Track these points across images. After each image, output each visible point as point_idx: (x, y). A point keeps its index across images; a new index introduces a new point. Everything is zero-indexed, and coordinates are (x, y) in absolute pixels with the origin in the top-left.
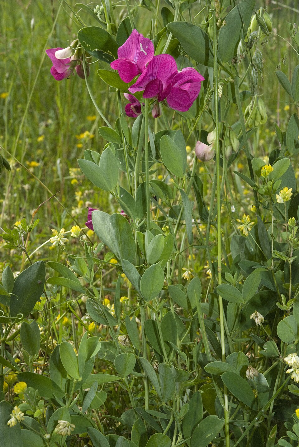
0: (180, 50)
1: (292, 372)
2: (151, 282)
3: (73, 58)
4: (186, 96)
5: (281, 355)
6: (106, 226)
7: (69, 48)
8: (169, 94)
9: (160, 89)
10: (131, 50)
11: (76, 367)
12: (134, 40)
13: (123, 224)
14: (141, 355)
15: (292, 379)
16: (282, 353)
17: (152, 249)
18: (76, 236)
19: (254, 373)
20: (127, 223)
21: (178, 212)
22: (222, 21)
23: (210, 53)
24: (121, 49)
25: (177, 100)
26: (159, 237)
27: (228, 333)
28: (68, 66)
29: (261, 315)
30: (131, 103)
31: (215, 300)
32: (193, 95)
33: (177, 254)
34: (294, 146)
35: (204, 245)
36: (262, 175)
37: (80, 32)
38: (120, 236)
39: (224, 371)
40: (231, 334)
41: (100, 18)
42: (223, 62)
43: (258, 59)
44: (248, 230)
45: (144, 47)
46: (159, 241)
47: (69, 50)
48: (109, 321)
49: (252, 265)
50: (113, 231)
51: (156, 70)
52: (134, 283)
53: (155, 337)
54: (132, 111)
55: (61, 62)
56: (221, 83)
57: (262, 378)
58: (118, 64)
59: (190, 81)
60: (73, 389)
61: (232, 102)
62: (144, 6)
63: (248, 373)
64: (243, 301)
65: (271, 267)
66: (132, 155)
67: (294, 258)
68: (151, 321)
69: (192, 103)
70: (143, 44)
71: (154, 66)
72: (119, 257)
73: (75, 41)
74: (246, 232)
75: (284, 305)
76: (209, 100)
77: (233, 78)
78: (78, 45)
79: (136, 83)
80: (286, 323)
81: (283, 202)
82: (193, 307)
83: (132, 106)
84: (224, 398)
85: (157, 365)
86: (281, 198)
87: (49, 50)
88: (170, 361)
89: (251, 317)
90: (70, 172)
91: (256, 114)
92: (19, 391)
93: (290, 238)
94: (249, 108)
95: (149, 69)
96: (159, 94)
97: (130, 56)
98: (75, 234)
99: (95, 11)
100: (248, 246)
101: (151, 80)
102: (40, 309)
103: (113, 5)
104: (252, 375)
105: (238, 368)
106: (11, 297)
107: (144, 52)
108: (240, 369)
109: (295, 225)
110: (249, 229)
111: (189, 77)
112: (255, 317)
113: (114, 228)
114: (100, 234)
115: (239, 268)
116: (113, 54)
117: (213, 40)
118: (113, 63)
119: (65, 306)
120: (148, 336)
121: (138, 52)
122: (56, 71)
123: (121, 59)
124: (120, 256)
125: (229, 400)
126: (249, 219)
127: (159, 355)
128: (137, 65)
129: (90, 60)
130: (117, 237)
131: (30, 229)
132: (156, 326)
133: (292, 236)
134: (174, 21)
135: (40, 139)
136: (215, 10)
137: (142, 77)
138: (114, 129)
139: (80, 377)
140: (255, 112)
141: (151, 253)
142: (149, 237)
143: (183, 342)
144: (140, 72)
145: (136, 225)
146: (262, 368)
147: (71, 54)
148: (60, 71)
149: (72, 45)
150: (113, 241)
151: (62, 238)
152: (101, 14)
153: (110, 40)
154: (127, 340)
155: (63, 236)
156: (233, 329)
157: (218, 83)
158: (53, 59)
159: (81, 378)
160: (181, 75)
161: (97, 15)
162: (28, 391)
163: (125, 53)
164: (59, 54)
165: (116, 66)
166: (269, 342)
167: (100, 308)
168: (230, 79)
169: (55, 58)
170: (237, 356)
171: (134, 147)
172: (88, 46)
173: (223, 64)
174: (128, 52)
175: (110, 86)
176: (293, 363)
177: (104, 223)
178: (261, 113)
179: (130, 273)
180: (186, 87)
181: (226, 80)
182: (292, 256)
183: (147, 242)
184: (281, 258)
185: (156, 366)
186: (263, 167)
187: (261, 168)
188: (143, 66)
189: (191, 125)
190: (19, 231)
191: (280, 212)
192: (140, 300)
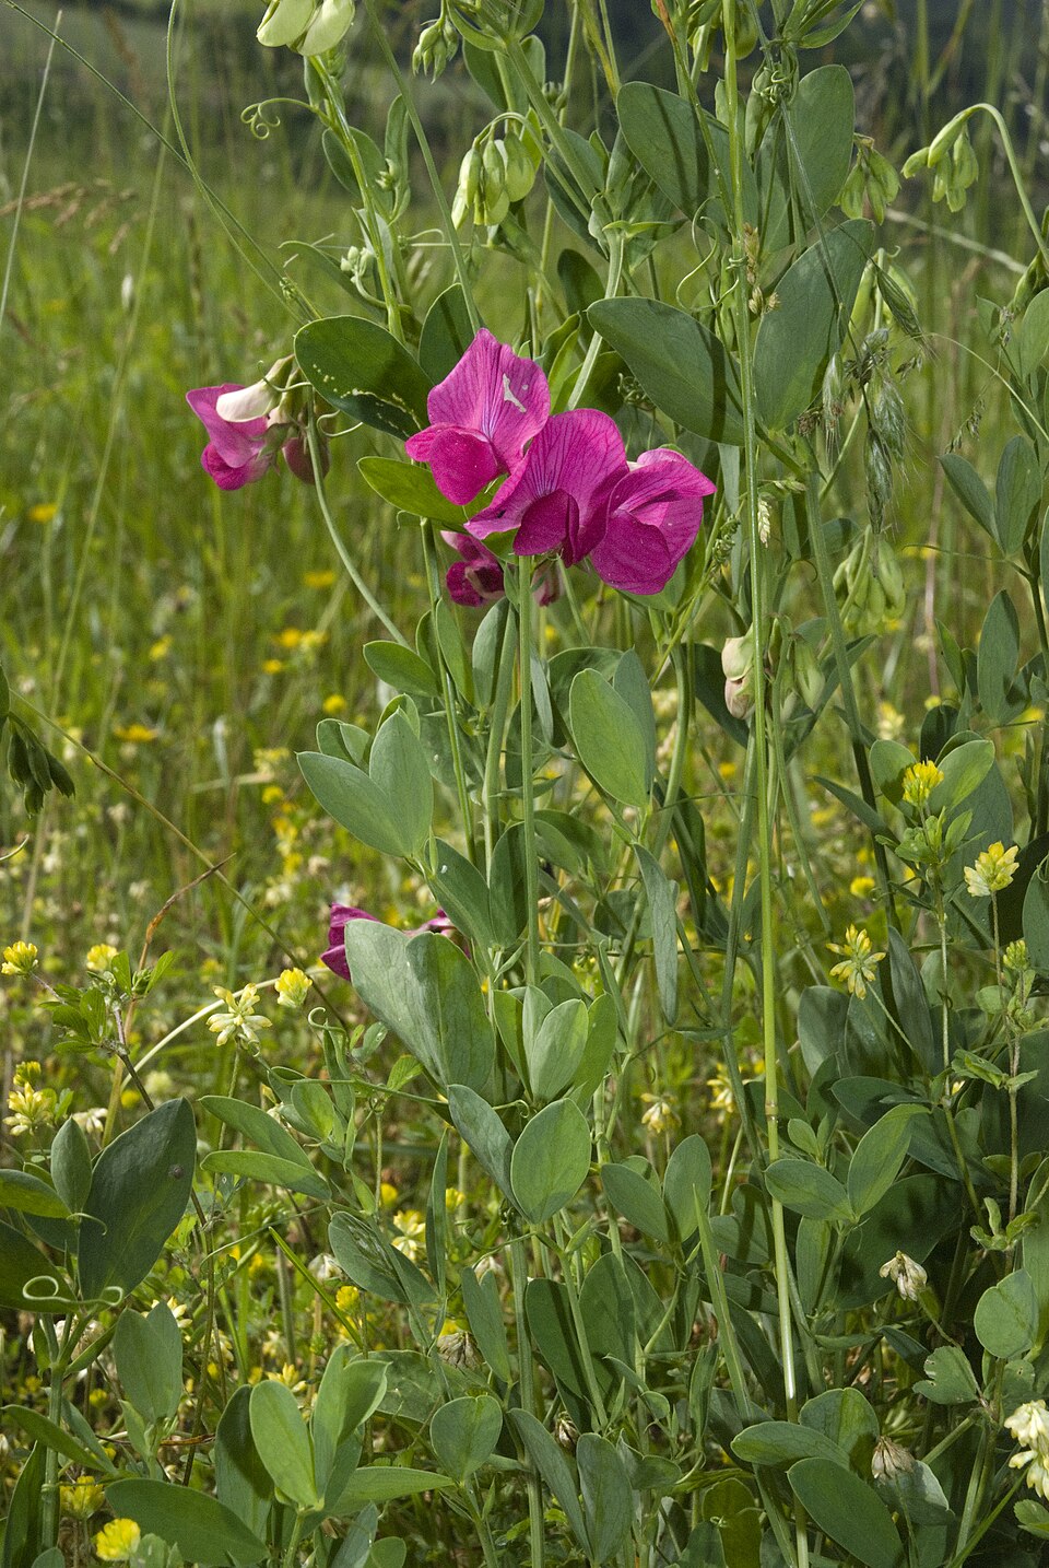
0: (623, 390)
1: (1028, 1464)
2: (547, 1158)
3: (275, 416)
4: (655, 547)
5: (986, 1395)
6: (391, 970)
7: (261, 384)
8: (600, 539)
9: (571, 525)
10: (473, 397)
11: (304, 1465)
12: (483, 363)
13: (452, 968)
14: (516, 1400)
15: (1030, 1486)
16: (987, 1390)
17: (547, 1047)
18: (292, 1003)
19: (897, 1463)
20: (465, 964)
21: (624, 914)
22: (767, 293)
23: (729, 402)
24: (440, 395)
25: (624, 558)
26: (569, 1010)
27: (802, 1320)
28: (259, 444)
29: (918, 1267)
30: (465, 561)
31: (758, 1211)
32: (678, 539)
33: (628, 1057)
34: (1002, 694)
35: (714, 1028)
36: (907, 796)
37: (301, 335)
38: (442, 1006)
39: (798, 1454)
40: (810, 1322)
41: (360, 289)
42: (769, 428)
43: (890, 417)
44: (865, 979)
45: (514, 387)
46: (569, 1022)
47: (261, 391)
48: (406, 1288)
49: (877, 1093)
50: (419, 990)
51: (554, 462)
52: (490, 1161)
53: (562, 1339)
54: (469, 587)
55: (236, 433)
56: (765, 494)
57: (924, 1478)
58: (431, 442)
59: (669, 496)
60: (295, 1537)
61: (799, 556)
62: (503, 245)
63: (877, 1461)
64: (851, 1211)
65: (943, 1099)
66: (476, 733)
67: (1026, 1078)
68: (546, 1285)
69: (674, 566)
70: (512, 377)
71: (550, 449)
72: (437, 1073)
73: (280, 362)
74: (857, 987)
75: (997, 1237)
76: (723, 551)
77: (801, 480)
78: (291, 377)
79: (491, 506)
80: (1004, 1297)
81: (988, 893)
82: (685, 1235)
83: (468, 570)
84: (794, 1541)
85: (568, 1427)
86: (979, 879)
87: (197, 393)
88: (612, 1420)
89: (884, 1273)
90: (257, 763)
91: (869, 589)
92: (113, 1552)
93: (1010, 1008)
94: (847, 570)
95: (534, 459)
96: (566, 541)
97: (468, 417)
98: (289, 996)
99: (345, 264)
100: (856, 1024)
101: (540, 493)
102: (177, 1246)
103: (401, 245)
104: (891, 1468)
105: (842, 1441)
106: (82, 1226)
107: (516, 402)
108: (850, 1447)
109: (1025, 967)
110: (870, 976)
111: (667, 484)
112: (896, 1273)
113: (420, 979)
114: (372, 999)
115: (833, 1102)
116: (410, 405)
117: (739, 361)
118: (415, 440)
119: (257, 1224)
120: (537, 1337)
121: (496, 402)
122: (220, 459)
123: (439, 427)
124: (441, 1073)
125: (811, 1548)
126: (867, 943)
127: (576, 1398)
128: (492, 444)
129: (330, 424)
130: (431, 1008)
131: (143, 984)
132: (564, 1300)
133: (1018, 1003)
134: (607, 297)
135: (159, 651)
136: (745, 261)
137: (512, 486)
138: (413, 646)
139: (319, 1497)
140: (865, 582)
141: (544, 1060)
142: (537, 1007)
143: (652, 1351)
144: (503, 468)
145: (492, 968)
146: (906, 1419)
147: (270, 404)
148: (232, 460)
149: (270, 376)
150: (417, 1022)
151: (247, 1018)
152: (364, 276)
153: (400, 360)
154: (468, 1350)
155: (251, 1010)
156: (816, 1306)
157: (756, 496)
158: (209, 421)
159: (322, 1501)
160: (641, 478)
161: (352, 280)
162: (143, 1547)
163: (452, 407)
164: (229, 406)
165: (422, 449)
166: (941, 1351)
167: (377, 1246)
168: (794, 484)
169: (218, 418)
170: (839, 1404)
171: (481, 708)
172: (329, 379)
173: (770, 433)
174: (463, 404)
175: (397, 510)
176: (1033, 1435)
177: (387, 963)
178: (887, 587)
179: (476, 1131)
180: (655, 517)
181: (778, 484)
182: (1019, 1072)
183: (531, 1027)
184: (985, 1078)
185: (566, 1431)
186: (909, 771)
187: (902, 774)
188: (514, 450)
189: (663, 631)
190: (105, 995)
191: (961, 913)
192: (510, 1215)
